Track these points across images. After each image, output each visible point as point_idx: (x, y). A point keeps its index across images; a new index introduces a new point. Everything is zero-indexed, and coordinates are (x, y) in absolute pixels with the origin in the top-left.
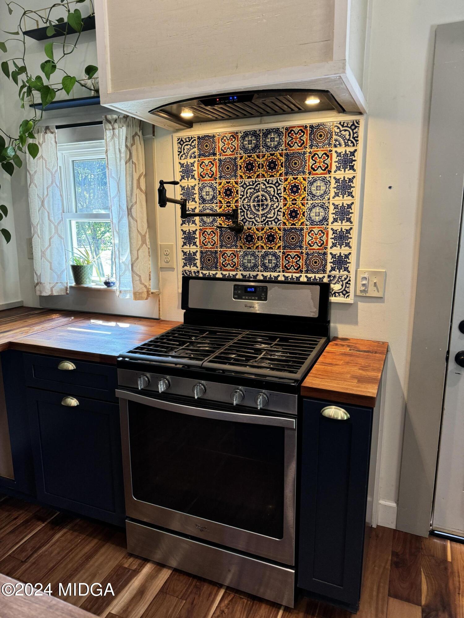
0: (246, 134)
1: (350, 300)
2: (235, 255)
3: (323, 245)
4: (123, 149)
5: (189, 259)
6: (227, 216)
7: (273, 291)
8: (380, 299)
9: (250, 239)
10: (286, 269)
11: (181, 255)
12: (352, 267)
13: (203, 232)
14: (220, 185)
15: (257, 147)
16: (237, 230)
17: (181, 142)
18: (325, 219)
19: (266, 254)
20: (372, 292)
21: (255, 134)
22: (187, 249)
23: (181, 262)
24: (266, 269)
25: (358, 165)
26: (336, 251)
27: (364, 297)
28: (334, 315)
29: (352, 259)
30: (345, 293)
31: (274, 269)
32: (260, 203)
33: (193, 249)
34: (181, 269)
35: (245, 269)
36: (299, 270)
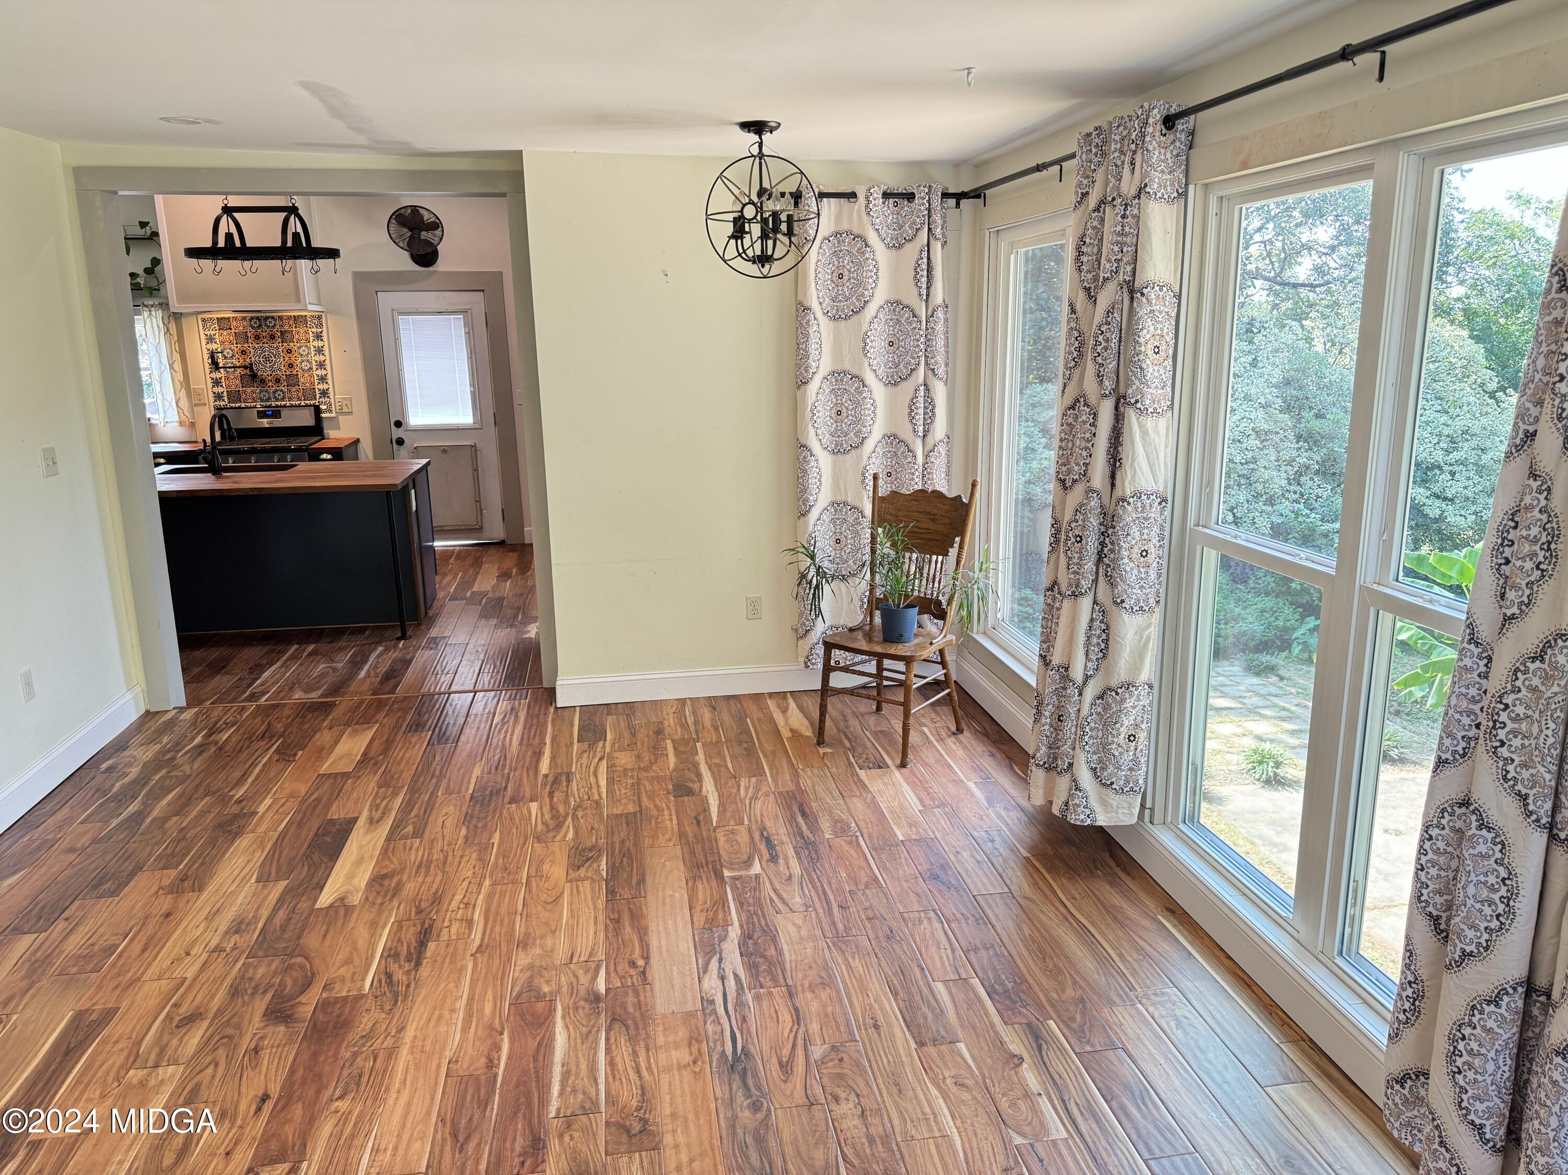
0: (252, 318)
1: (333, 415)
2: (253, 392)
3: (312, 383)
4: (161, 325)
5: (218, 397)
6: (245, 367)
7: (284, 413)
8: (350, 413)
9: (263, 381)
10: (290, 399)
11: (211, 395)
12: (331, 396)
13: (227, 378)
14: (236, 348)
15: (260, 326)
16: (254, 376)
17: (203, 320)
18: (311, 368)
19: (276, 391)
20: (345, 410)
21: (257, 318)
22: (216, 390)
23: (212, 399)
24: (277, 400)
25: (325, 338)
26: (321, 386)
27: (341, 412)
28: (325, 425)
29: (331, 391)
30: (330, 411)
31: (283, 399)
32: (267, 359)
33: (220, 390)
34: (212, 404)
35: (262, 401)
36: (299, 399)
